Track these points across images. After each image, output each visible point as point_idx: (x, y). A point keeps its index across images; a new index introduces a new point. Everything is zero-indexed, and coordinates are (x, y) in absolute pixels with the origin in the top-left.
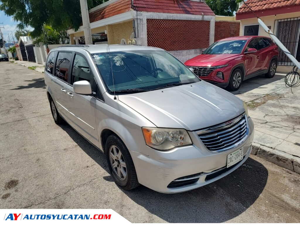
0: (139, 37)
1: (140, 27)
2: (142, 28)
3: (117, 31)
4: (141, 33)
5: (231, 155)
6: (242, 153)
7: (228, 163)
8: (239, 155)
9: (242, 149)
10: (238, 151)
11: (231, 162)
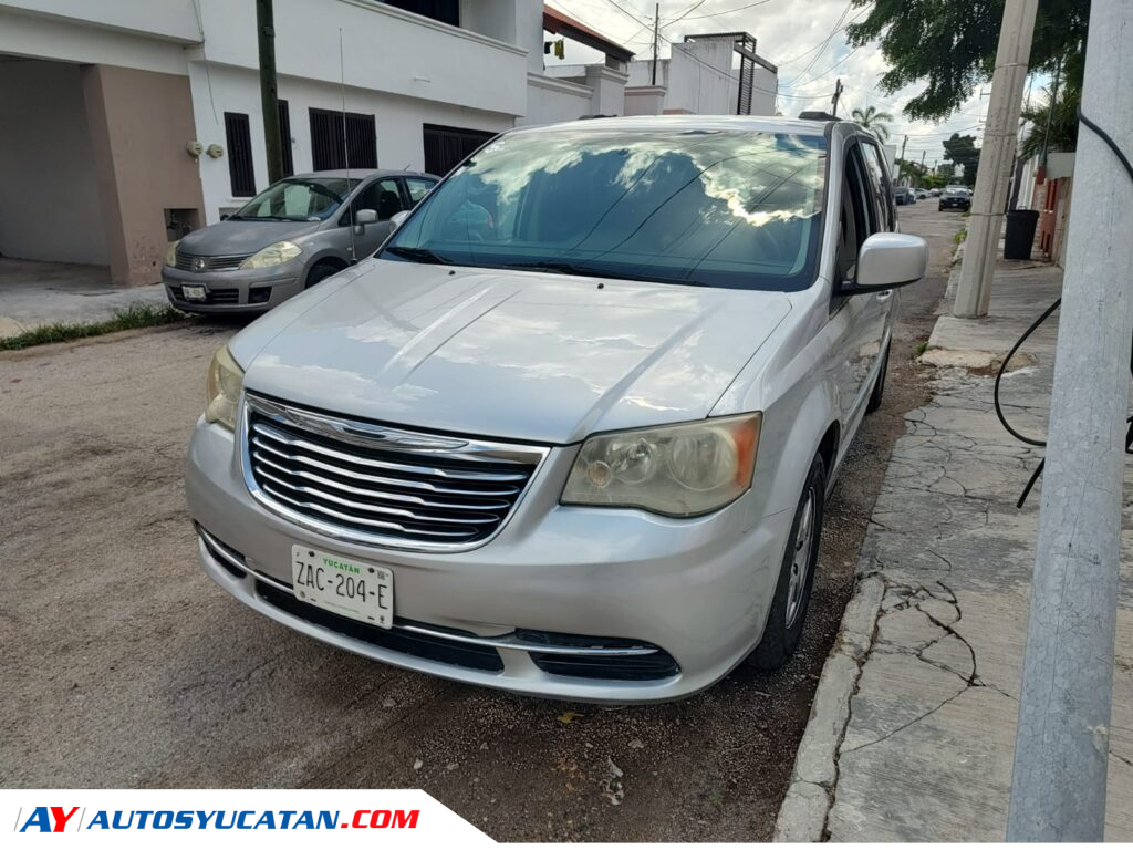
5: (312, 554)
6: (380, 596)
7: (295, 577)
8: (361, 590)
9: (381, 576)
10: (357, 571)
11: (310, 585)
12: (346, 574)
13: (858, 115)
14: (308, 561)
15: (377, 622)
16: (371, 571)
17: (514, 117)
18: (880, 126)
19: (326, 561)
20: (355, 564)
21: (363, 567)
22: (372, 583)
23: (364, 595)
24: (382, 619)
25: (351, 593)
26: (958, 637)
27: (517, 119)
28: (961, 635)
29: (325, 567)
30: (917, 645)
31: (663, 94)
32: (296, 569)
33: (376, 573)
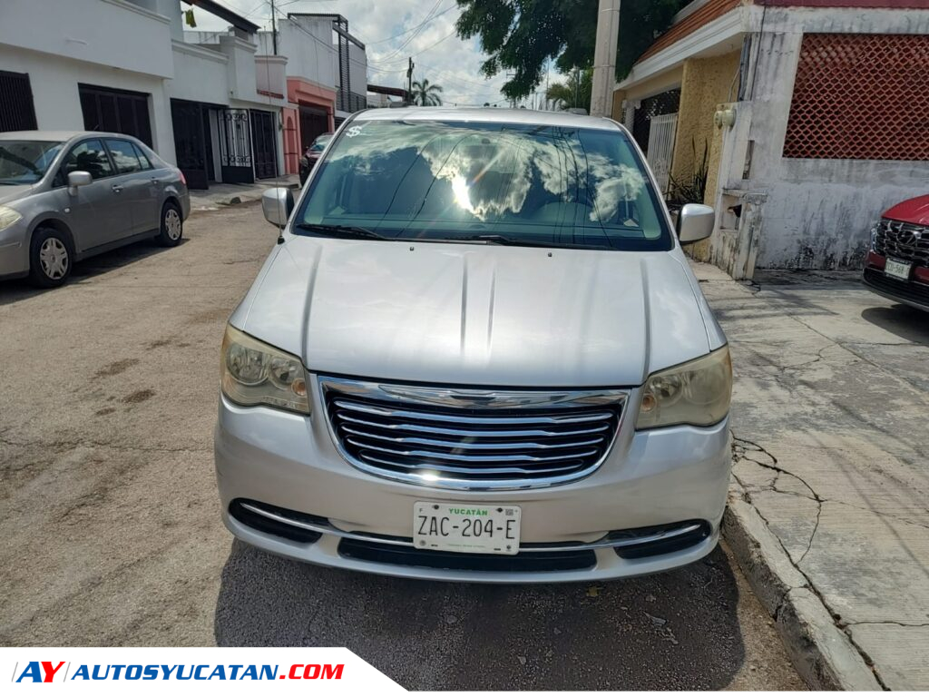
0: (758, 98)
1: (768, 62)
2: (777, 68)
3: (714, 79)
4: (769, 86)
5: (436, 507)
6: (508, 529)
7: (417, 529)
8: (488, 528)
9: (510, 513)
10: (485, 513)
11: (434, 533)
12: (473, 518)
13: (417, 86)
14: (431, 513)
15: (504, 551)
16: (500, 510)
17: (162, 79)
18: (434, 95)
19: (451, 511)
20: (483, 508)
21: (492, 509)
22: (500, 520)
23: (491, 532)
24: (509, 547)
25: (477, 532)
26: (785, 472)
27: (165, 81)
28: (787, 471)
29: (452, 516)
30: (769, 483)
31: (285, 63)
32: (418, 523)
33: (504, 512)
